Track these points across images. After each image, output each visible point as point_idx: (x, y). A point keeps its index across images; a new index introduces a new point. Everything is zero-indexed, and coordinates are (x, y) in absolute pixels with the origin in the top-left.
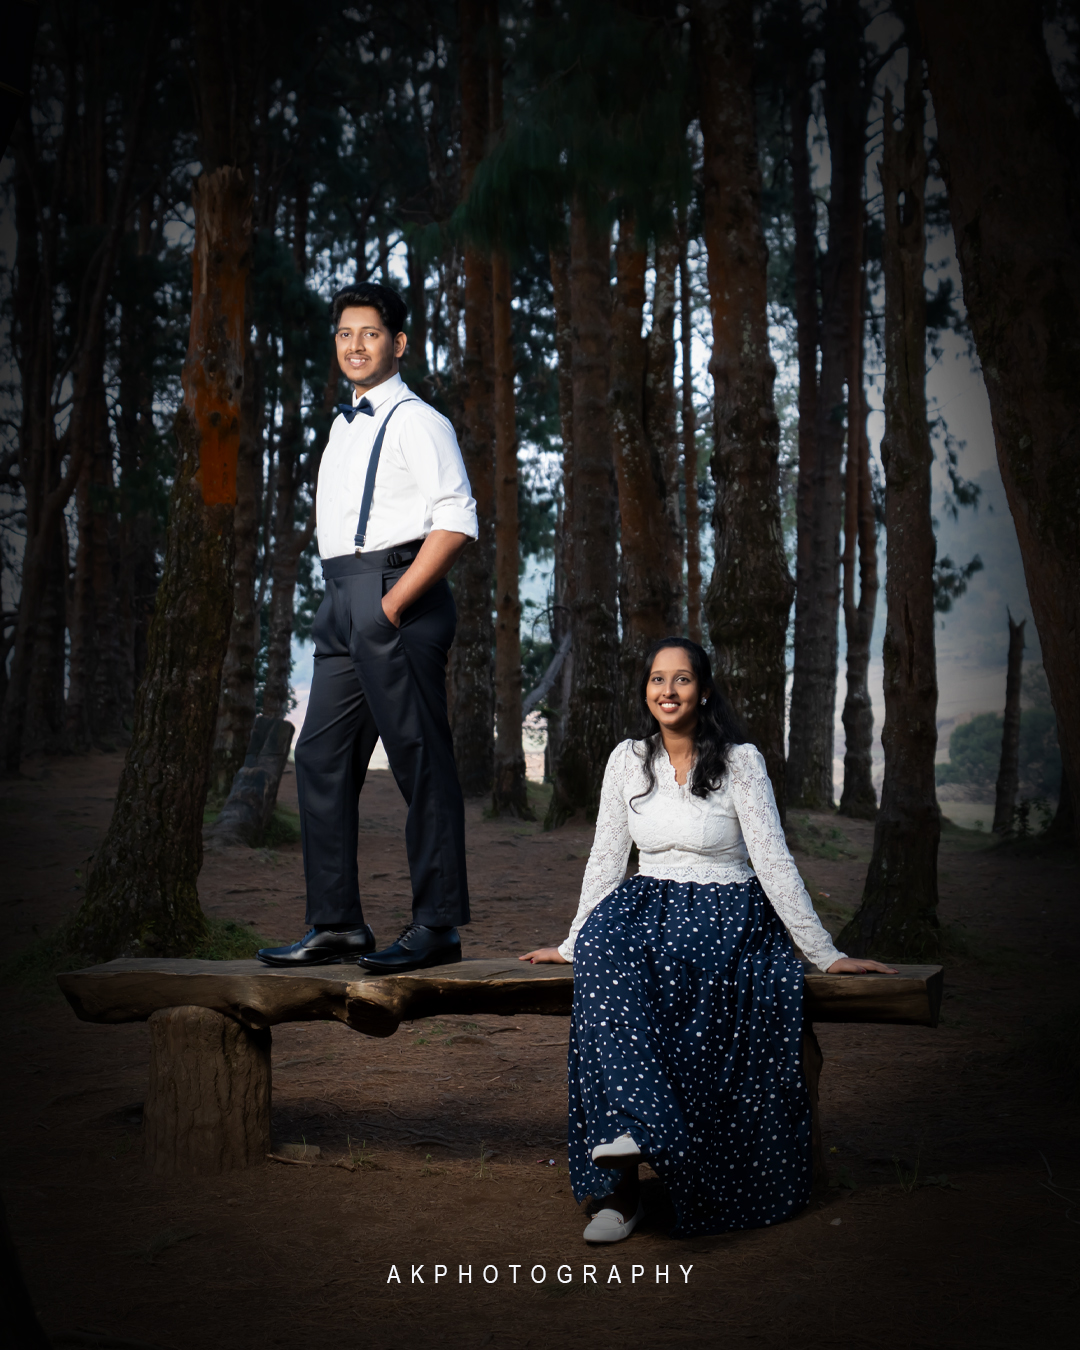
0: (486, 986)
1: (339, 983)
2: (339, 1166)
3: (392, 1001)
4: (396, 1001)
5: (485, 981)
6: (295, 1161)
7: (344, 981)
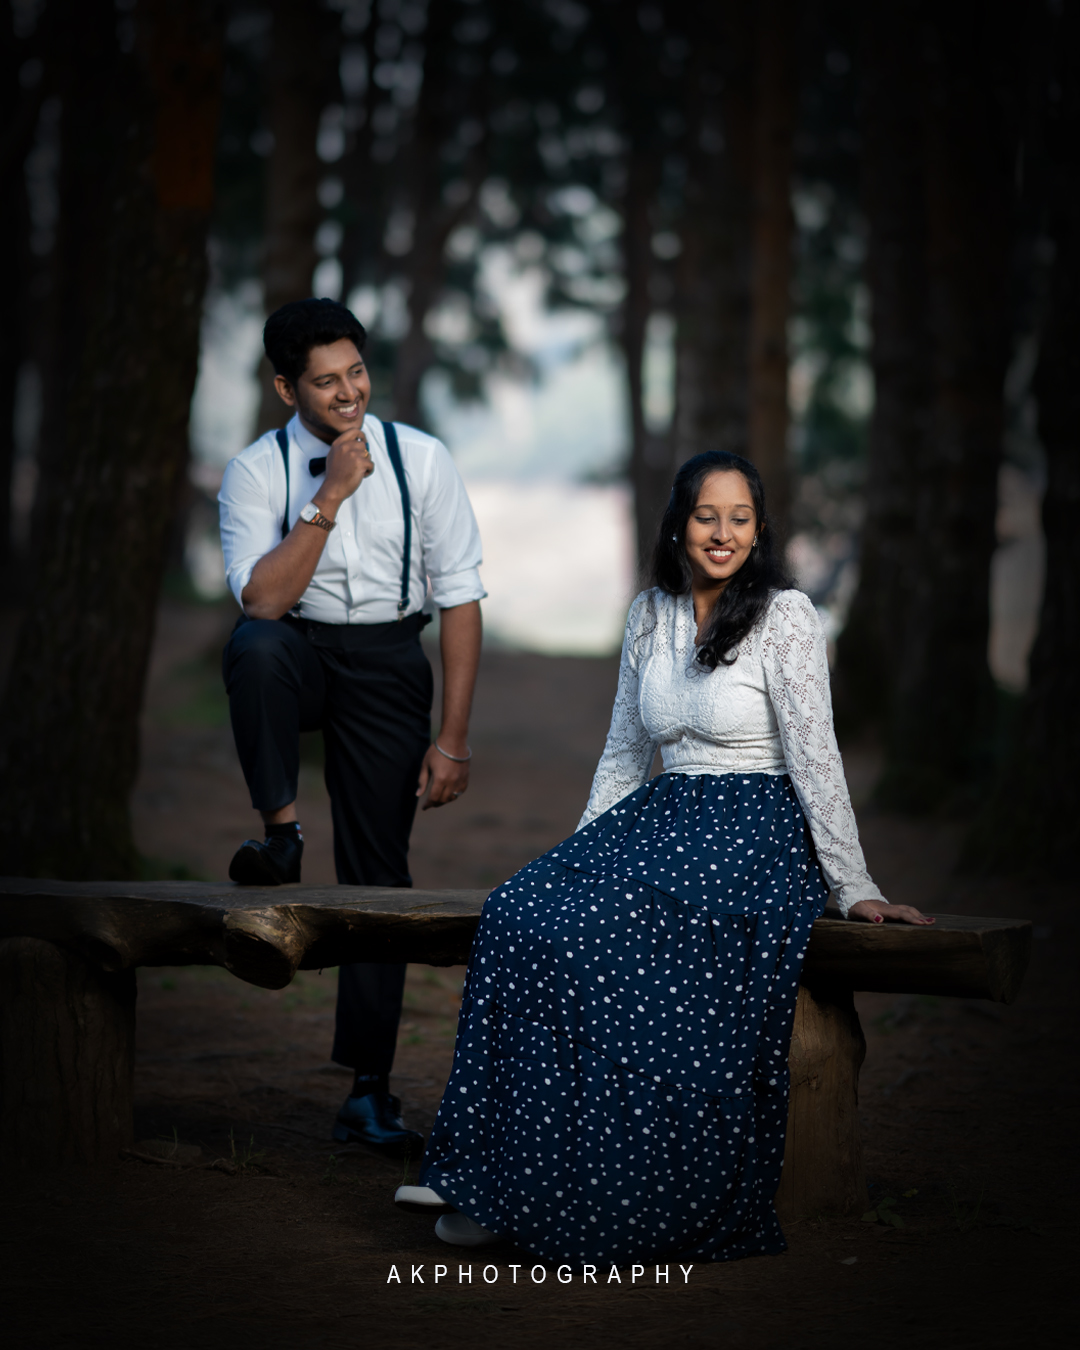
0: (407, 921)
1: (214, 910)
2: (216, 1168)
3: (282, 938)
4: (288, 939)
5: (407, 914)
6: (160, 1160)
7: (220, 907)
